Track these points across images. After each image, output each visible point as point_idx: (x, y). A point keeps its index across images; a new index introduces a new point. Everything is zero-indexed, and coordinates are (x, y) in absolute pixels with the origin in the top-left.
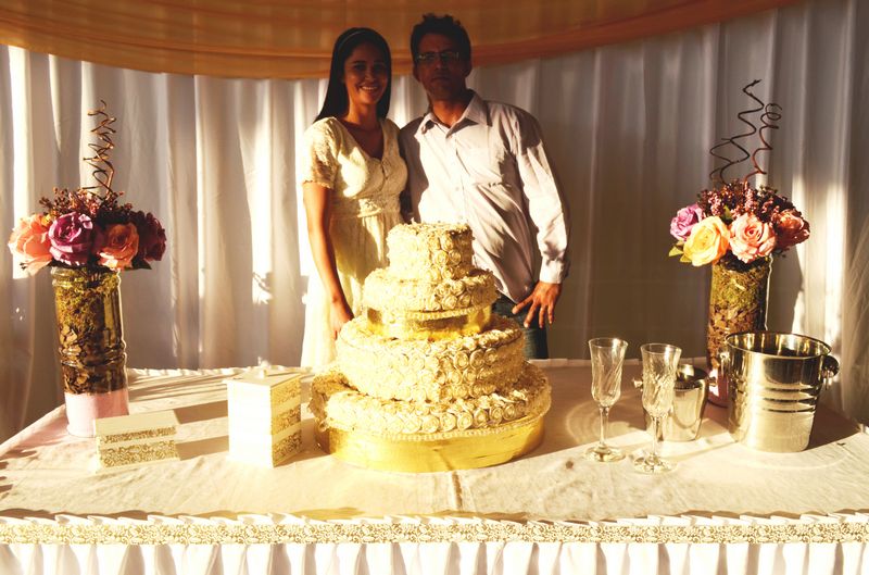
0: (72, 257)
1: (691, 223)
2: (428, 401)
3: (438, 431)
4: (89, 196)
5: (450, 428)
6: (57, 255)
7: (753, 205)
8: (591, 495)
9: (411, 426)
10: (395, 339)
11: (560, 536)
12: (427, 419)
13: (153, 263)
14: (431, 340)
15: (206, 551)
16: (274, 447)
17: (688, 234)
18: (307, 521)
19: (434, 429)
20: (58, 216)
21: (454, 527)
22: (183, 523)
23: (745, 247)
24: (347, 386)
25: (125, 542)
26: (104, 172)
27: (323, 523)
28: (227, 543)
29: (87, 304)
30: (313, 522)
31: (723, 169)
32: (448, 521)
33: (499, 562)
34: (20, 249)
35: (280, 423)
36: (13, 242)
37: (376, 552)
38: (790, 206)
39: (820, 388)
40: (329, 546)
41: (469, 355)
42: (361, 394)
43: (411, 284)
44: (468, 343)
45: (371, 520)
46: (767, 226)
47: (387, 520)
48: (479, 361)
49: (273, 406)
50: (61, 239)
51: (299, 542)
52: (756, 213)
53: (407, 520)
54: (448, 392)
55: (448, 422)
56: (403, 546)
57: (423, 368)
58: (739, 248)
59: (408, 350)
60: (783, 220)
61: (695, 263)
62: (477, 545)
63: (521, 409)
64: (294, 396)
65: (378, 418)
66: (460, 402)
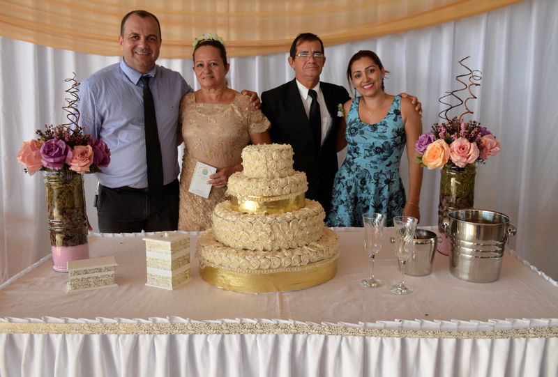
0: (55, 163)
1: (427, 144)
2: (264, 250)
3: (270, 268)
4: (65, 129)
5: (277, 266)
6: (45, 164)
7: (465, 132)
8: (362, 307)
9: (254, 265)
10: (246, 213)
11: (340, 332)
12: (263, 261)
14: (267, 214)
15: (129, 338)
16: (173, 278)
17: (425, 150)
18: (190, 321)
19: (267, 267)
20: (46, 141)
21: (277, 325)
22: (116, 321)
23: (459, 158)
24: (217, 241)
25: (82, 333)
26: (74, 114)
27: (199, 322)
28: (142, 333)
29: (64, 193)
30: (192, 321)
31: (448, 110)
32: (273, 322)
33: (304, 346)
34: (22, 160)
35: (176, 264)
36: (19, 156)
37: (230, 339)
38: (489, 133)
39: (505, 243)
40: (203, 336)
41: (289, 223)
42: (226, 246)
43: (255, 181)
44: (289, 215)
45: (227, 321)
46: (473, 145)
47: (237, 321)
48: (295, 226)
49: (172, 254)
50: (47, 154)
51: (184, 333)
52: (467, 137)
53: (249, 320)
54: (276, 244)
55: (276, 262)
56: (247, 336)
57: (262, 230)
58: (456, 158)
59: (252, 220)
60: (483, 141)
61: (429, 168)
62: (291, 336)
63: (321, 255)
64: (185, 248)
65: (234, 260)
66: (284, 251)
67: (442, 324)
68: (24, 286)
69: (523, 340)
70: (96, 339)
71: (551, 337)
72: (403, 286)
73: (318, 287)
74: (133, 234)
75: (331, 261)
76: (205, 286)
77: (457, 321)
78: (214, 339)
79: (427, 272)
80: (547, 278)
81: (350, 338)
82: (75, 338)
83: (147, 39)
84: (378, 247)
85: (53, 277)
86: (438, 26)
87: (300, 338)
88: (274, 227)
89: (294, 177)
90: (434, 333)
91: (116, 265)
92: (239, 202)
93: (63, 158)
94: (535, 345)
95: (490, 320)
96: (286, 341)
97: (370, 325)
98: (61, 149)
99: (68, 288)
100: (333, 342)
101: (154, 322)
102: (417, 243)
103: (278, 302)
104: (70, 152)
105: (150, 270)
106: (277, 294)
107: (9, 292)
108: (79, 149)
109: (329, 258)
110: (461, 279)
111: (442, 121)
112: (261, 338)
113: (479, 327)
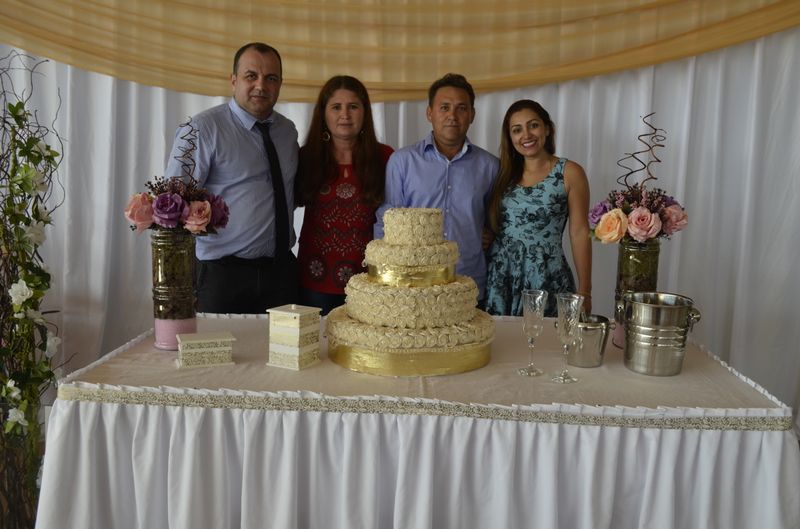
0: (170, 220)
1: (601, 214)
2: (407, 327)
3: (413, 347)
5: (421, 346)
6: (157, 220)
7: (646, 202)
8: (517, 393)
9: (395, 343)
10: (386, 285)
11: (491, 415)
12: (405, 338)
13: (220, 230)
14: (411, 287)
15: (255, 413)
16: (300, 356)
17: (599, 220)
18: (323, 396)
19: (410, 345)
20: (157, 194)
21: (420, 404)
22: (241, 394)
23: (637, 230)
24: (351, 318)
25: (203, 406)
28: (269, 409)
30: (327, 397)
31: (628, 175)
32: (416, 400)
33: (451, 429)
34: (132, 216)
35: (304, 340)
36: (127, 211)
37: (367, 420)
38: (676, 203)
39: (687, 330)
40: (337, 414)
41: (436, 297)
42: (361, 323)
43: (398, 248)
44: (436, 289)
45: (365, 398)
46: (655, 216)
47: (376, 397)
48: (443, 301)
49: (301, 328)
50: (161, 209)
51: (317, 410)
52: (648, 207)
53: (390, 398)
54: (421, 322)
55: (420, 341)
56: (386, 416)
57: (405, 304)
58: (634, 231)
59: (394, 291)
60: (667, 212)
61: (603, 242)
62: (436, 417)
63: (471, 336)
64: (315, 323)
65: (373, 337)
66: (429, 329)
67: (604, 410)
68: (127, 361)
69: (696, 431)
70: (218, 413)
71: (727, 429)
72: (566, 374)
73: (467, 374)
74: (242, 316)
75: (484, 345)
76: (337, 368)
77: (622, 407)
78: (349, 419)
79: (597, 363)
80: (737, 374)
81: (501, 421)
82: (195, 412)
83: (266, 78)
84: (539, 329)
85: (157, 354)
86: (633, 70)
87: (446, 420)
88: (419, 301)
89: (444, 246)
90: (595, 419)
91: (234, 339)
92: (379, 273)
93: (179, 214)
94: (709, 437)
95: (659, 408)
96: (430, 423)
97: (524, 408)
98: (176, 204)
99: (178, 364)
100: (483, 425)
101: (284, 395)
102: (585, 329)
103: (421, 386)
104: (186, 209)
105: (272, 347)
106: (421, 378)
107: (111, 366)
108: (196, 205)
109: (482, 342)
110: (637, 372)
111: (620, 188)
112: (402, 418)
113: (647, 415)
